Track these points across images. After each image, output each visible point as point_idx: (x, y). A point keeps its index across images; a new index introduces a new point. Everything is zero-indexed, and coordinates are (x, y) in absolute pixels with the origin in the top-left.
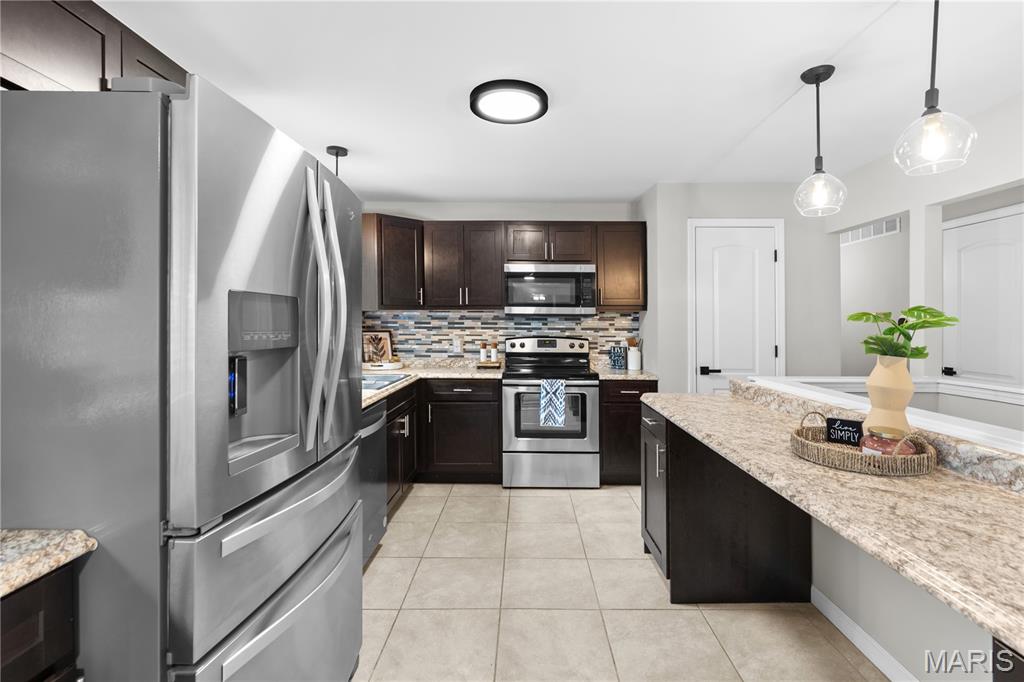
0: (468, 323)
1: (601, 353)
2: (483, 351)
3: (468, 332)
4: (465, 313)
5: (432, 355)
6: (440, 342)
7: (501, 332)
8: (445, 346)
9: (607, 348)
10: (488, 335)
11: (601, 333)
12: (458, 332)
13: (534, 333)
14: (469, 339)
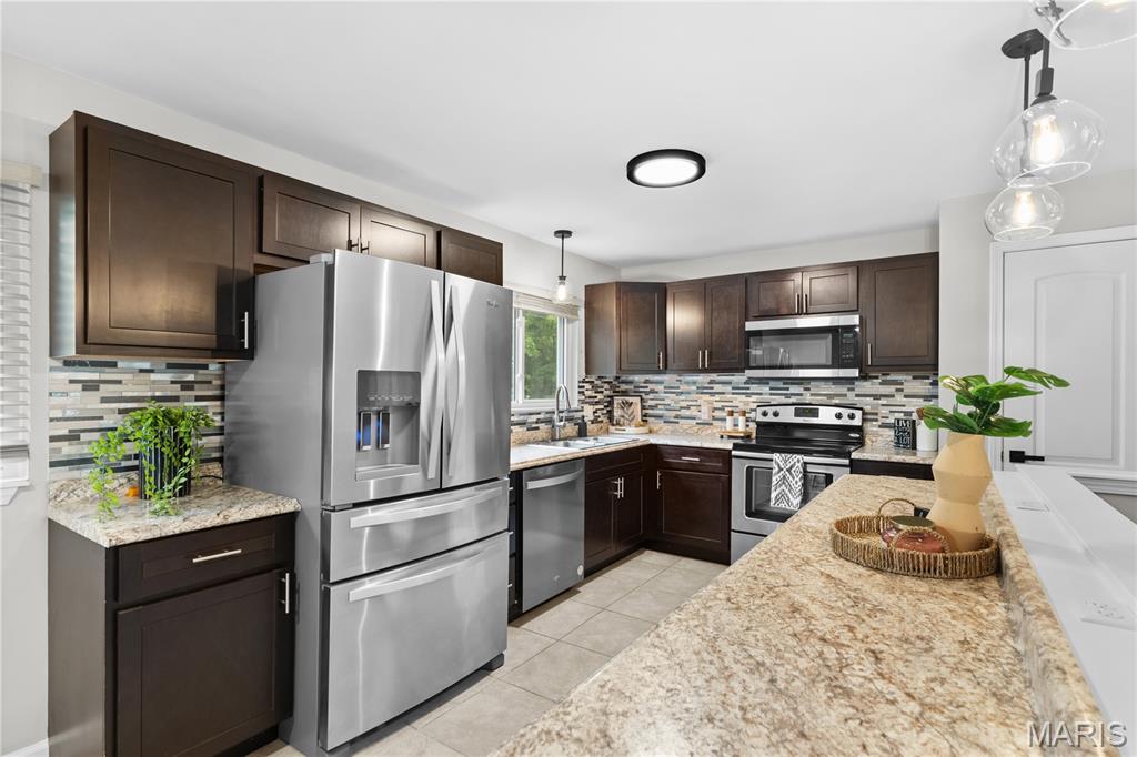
0: (717, 388)
1: (884, 426)
2: (729, 418)
3: (717, 397)
4: (714, 376)
5: (682, 421)
6: (688, 408)
7: (754, 398)
8: (693, 412)
9: (891, 420)
10: (740, 401)
11: (884, 401)
12: (707, 397)
13: (793, 400)
14: (719, 405)
